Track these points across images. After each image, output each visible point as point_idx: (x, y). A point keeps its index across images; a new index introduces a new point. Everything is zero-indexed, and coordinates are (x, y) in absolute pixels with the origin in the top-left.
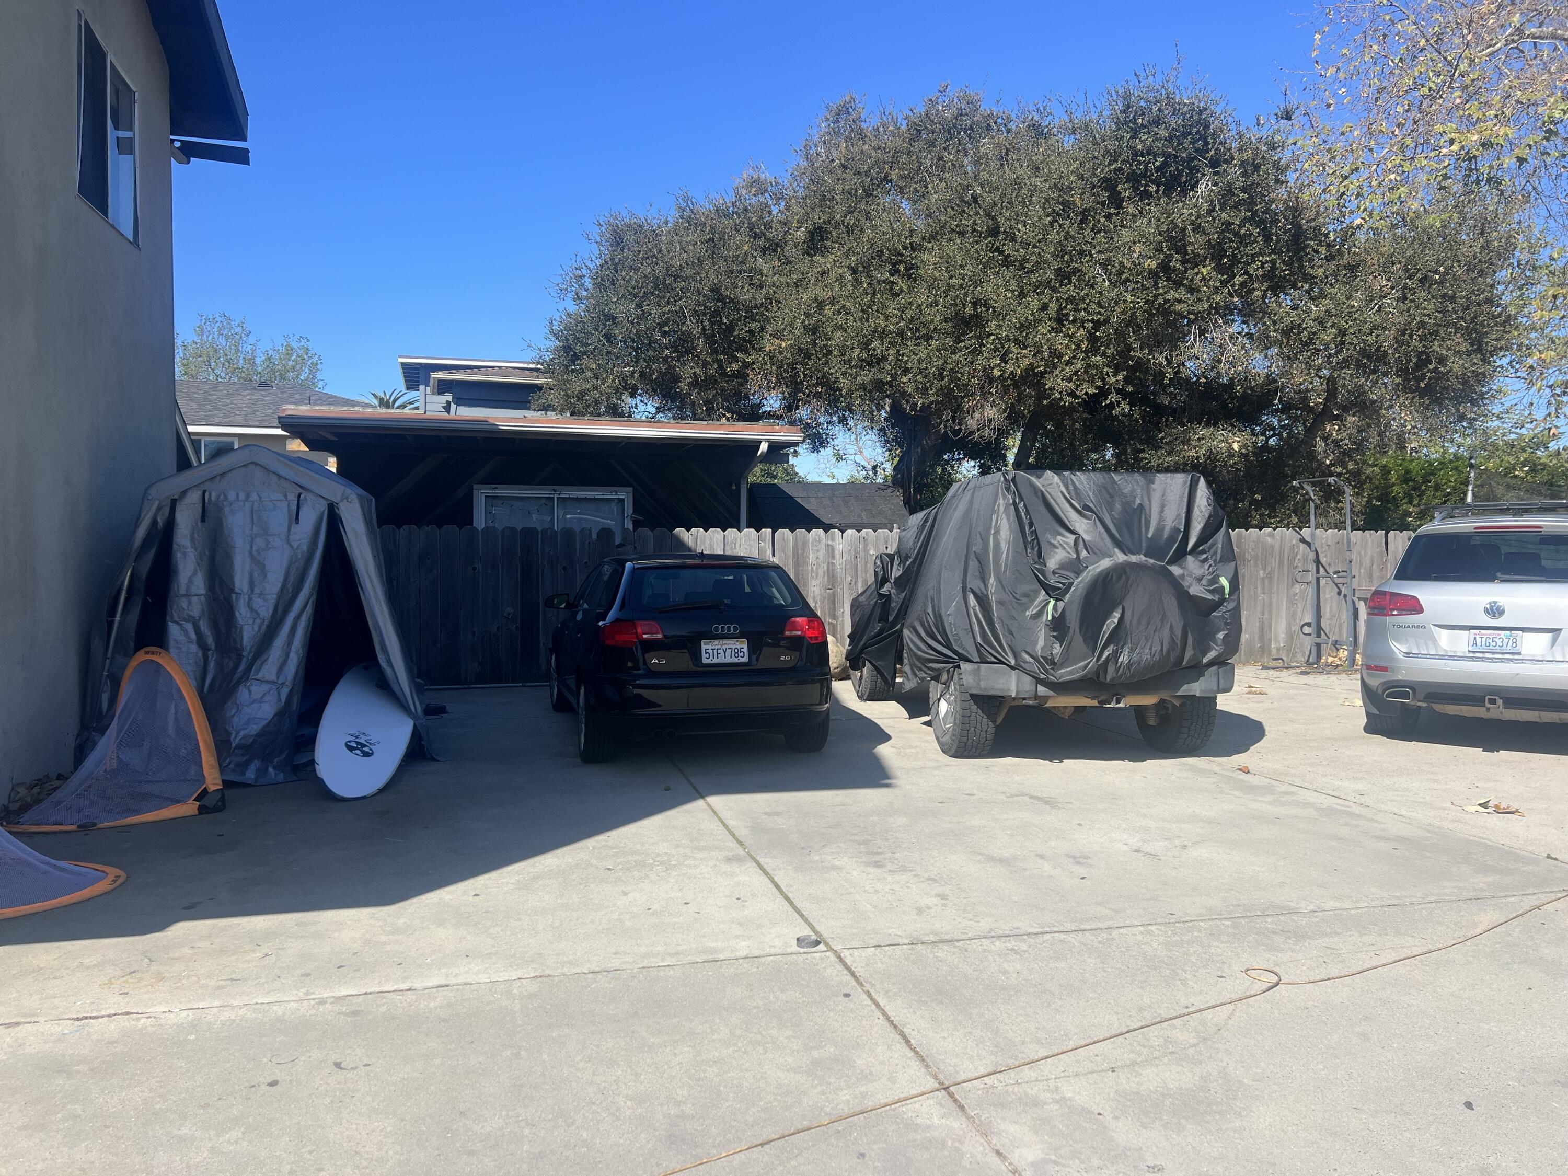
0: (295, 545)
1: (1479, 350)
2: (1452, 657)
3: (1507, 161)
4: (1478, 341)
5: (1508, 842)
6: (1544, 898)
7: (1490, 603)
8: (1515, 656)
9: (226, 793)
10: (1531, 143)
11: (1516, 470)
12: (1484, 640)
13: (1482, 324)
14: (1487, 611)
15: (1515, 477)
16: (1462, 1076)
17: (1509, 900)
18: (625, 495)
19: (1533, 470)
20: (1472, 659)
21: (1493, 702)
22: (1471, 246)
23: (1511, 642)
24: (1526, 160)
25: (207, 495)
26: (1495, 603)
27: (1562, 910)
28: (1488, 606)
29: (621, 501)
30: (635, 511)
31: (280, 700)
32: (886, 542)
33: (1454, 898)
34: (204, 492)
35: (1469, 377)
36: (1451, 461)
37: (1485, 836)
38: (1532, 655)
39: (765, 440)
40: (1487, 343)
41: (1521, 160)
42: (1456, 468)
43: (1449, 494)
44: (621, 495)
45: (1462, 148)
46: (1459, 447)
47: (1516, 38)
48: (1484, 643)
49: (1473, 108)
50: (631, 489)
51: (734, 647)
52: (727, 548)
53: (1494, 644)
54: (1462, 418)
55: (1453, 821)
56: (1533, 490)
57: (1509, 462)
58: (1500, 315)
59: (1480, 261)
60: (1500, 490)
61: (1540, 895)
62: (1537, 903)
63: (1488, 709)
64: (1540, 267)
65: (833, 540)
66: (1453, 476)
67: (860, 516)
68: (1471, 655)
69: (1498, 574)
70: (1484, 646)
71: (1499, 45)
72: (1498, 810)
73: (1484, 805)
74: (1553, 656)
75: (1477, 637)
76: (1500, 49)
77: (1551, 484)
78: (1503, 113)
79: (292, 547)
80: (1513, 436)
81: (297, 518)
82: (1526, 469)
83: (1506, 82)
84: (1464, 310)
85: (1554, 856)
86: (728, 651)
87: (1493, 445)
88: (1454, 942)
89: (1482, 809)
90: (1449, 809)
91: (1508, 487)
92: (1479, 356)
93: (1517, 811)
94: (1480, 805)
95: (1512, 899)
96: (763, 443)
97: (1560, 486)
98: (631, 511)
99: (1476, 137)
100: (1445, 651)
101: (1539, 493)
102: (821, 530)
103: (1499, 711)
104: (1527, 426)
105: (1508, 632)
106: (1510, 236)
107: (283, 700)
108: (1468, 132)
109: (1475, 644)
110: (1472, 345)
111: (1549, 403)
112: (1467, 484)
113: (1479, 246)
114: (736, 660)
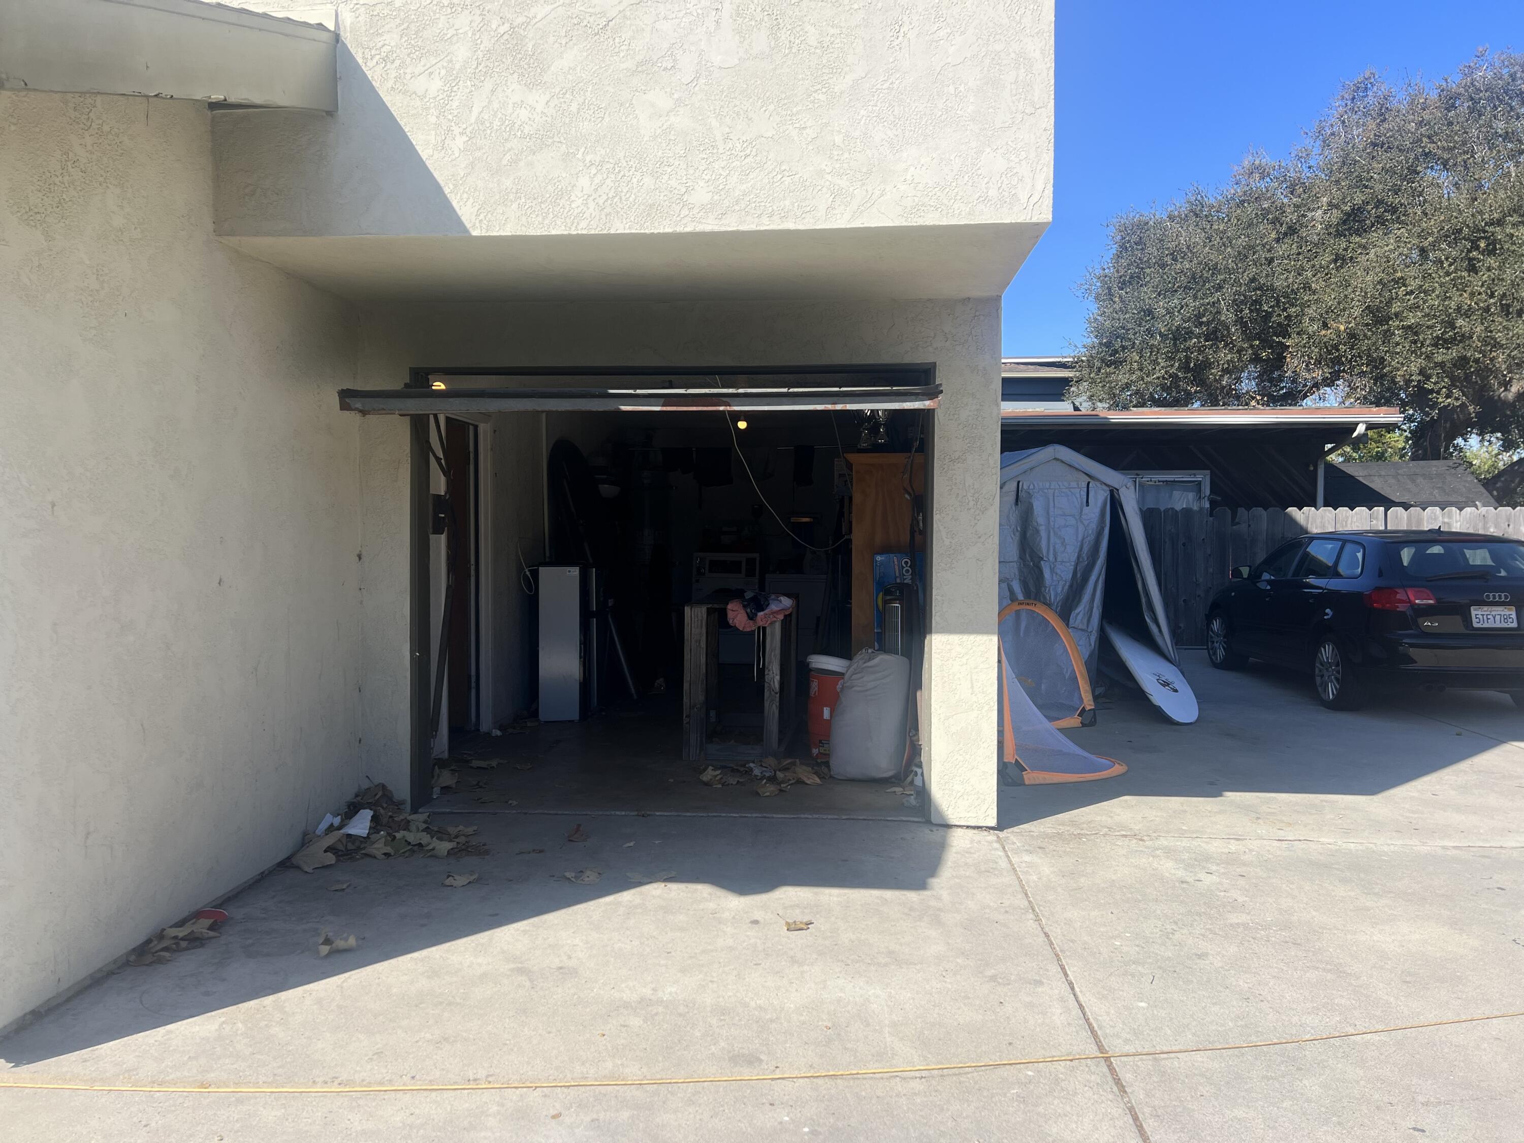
0: (1086, 523)
9: (1097, 712)
18: (1203, 477)
25: (1020, 484)
29: (1199, 483)
30: (1212, 491)
31: (1091, 645)
32: (1509, 520)
34: (1019, 482)
39: (1362, 422)
44: (1199, 478)
50: (1208, 472)
51: (1503, 613)
52: (1338, 525)
65: (1450, 517)
67: (1431, 494)
79: (1084, 524)
81: (1087, 502)
86: (1498, 617)
96: (1360, 425)
98: (1208, 492)
102: (1437, 508)
107: (1093, 645)
114: (1506, 625)
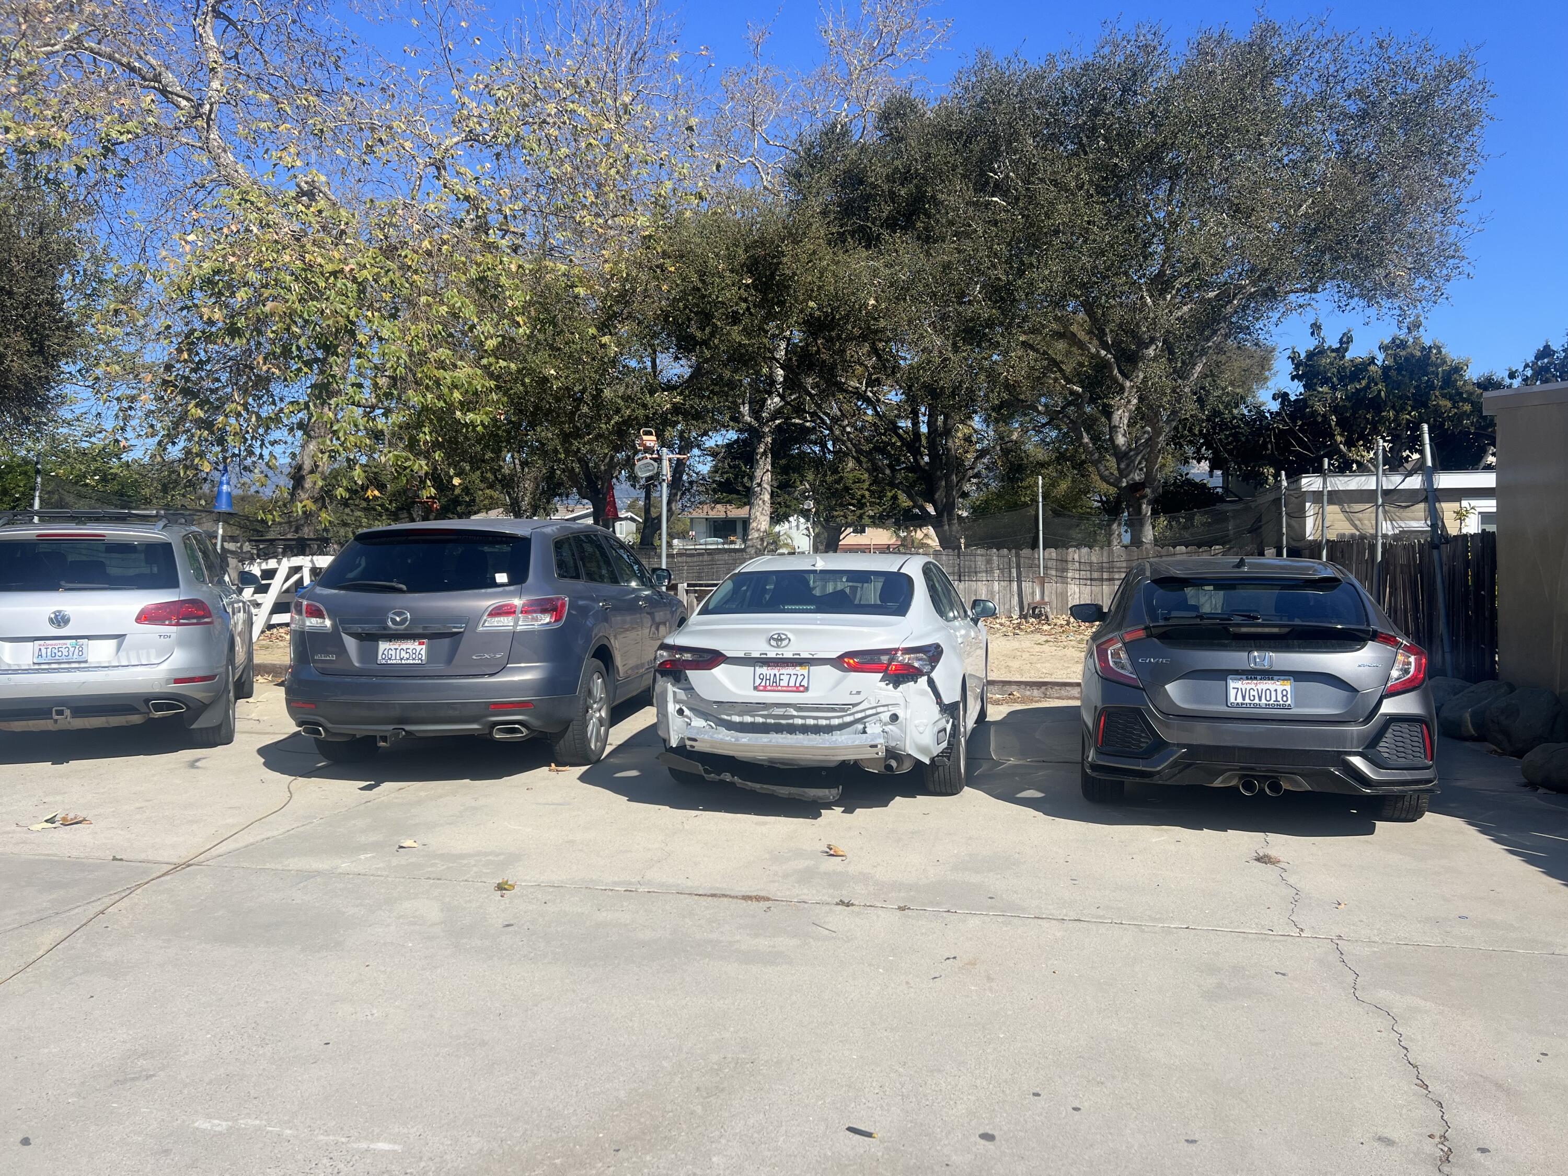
1: (41, 352)
2: (16, 672)
3: (66, 166)
4: (39, 342)
5: (75, 854)
6: (107, 901)
7: (54, 613)
8: (82, 665)
10: (89, 155)
11: (87, 478)
12: (49, 650)
13: (43, 325)
14: (51, 621)
15: (87, 485)
16: (19, 1113)
17: (72, 913)
19: (104, 479)
20: (38, 671)
21: (60, 713)
22: (29, 244)
23: (77, 651)
24: (84, 171)
26: (60, 612)
27: (126, 909)
28: (53, 616)
33: (15, 926)
35: (31, 379)
36: (19, 465)
37: (50, 852)
38: (98, 662)
40: (49, 346)
41: (80, 170)
42: (25, 473)
43: (18, 499)
45: (19, 139)
46: (28, 452)
47: (75, 46)
48: (49, 654)
49: (29, 100)
53: (60, 654)
54: (27, 420)
55: (17, 844)
56: (104, 499)
57: (80, 470)
58: (62, 319)
59: (39, 260)
60: (70, 499)
61: (104, 900)
62: (101, 908)
63: (56, 721)
64: (106, 281)
66: (21, 480)
68: (36, 667)
69: (63, 583)
70: (49, 657)
71: (57, 47)
72: (66, 823)
73: (51, 821)
74: (119, 661)
75: (42, 648)
76: (57, 52)
77: (121, 494)
78: (61, 116)
80: (85, 445)
82: (97, 477)
83: (64, 86)
84: (24, 309)
85: (119, 857)
87: (64, 451)
88: (15, 972)
89: (49, 825)
90: (14, 832)
91: (80, 496)
92: (41, 358)
93: (84, 820)
94: (46, 821)
95: (76, 911)
97: (129, 496)
99: (32, 133)
100: (9, 665)
101: (110, 503)
103: (68, 722)
104: (98, 435)
105: (74, 641)
106: (70, 242)
108: (25, 125)
109: (40, 655)
110: (33, 346)
111: (117, 416)
112: (34, 489)
113: (38, 244)
